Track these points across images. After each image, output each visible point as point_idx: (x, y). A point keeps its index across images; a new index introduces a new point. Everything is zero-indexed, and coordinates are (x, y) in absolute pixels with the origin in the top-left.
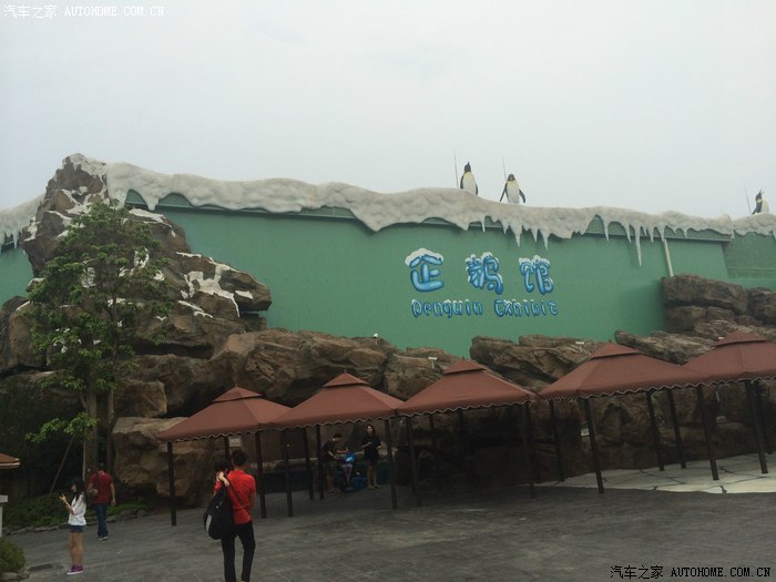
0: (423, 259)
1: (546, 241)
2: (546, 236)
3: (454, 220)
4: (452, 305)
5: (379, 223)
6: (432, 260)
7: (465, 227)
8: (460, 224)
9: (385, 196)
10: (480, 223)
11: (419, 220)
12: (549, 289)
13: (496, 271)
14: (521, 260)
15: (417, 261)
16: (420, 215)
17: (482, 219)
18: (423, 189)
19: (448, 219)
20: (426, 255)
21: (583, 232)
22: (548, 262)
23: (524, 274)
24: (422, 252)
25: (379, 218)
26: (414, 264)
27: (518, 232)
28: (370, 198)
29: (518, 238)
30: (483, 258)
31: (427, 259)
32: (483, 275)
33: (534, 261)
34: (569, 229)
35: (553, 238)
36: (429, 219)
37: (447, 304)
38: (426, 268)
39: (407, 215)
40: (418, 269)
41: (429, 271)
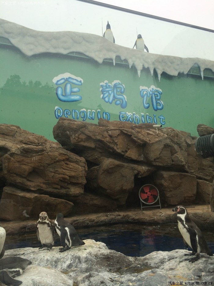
0: (67, 80)
1: (159, 76)
2: (159, 72)
3: (93, 55)
4: (87, 112)
5: (31, 50)
6: (74, 81)
7: (100, 61)
8: (96, 59)
9: (38, 32)
10: (111, 59)
11: (65, 52)
12: (160, 107)
13: (122, 93)
14: (141, 88)
15: (62, 81)
16: (65, 49)
17: (114, 57)
18: (69, 32)
19: (87, 54)
20: (70, 78)
21: (186, 73)
22: (161, 90)
23: (143, 97)
24: (67, 75)
25: (32, 47)
26: (59, 83)
27: (139, 68)
28: (24, 32)
29: (139, 72)
30: (113, 83)
31: (70, 80)
32: (112, 95)
33: (151, 89)
34: (176, 70)
35: (164, 75)
36: (73, 53)
37: (83, 112)
38: (69, 86)
39: (55, 48)
40: (63, 86)
41: (71, 88)
